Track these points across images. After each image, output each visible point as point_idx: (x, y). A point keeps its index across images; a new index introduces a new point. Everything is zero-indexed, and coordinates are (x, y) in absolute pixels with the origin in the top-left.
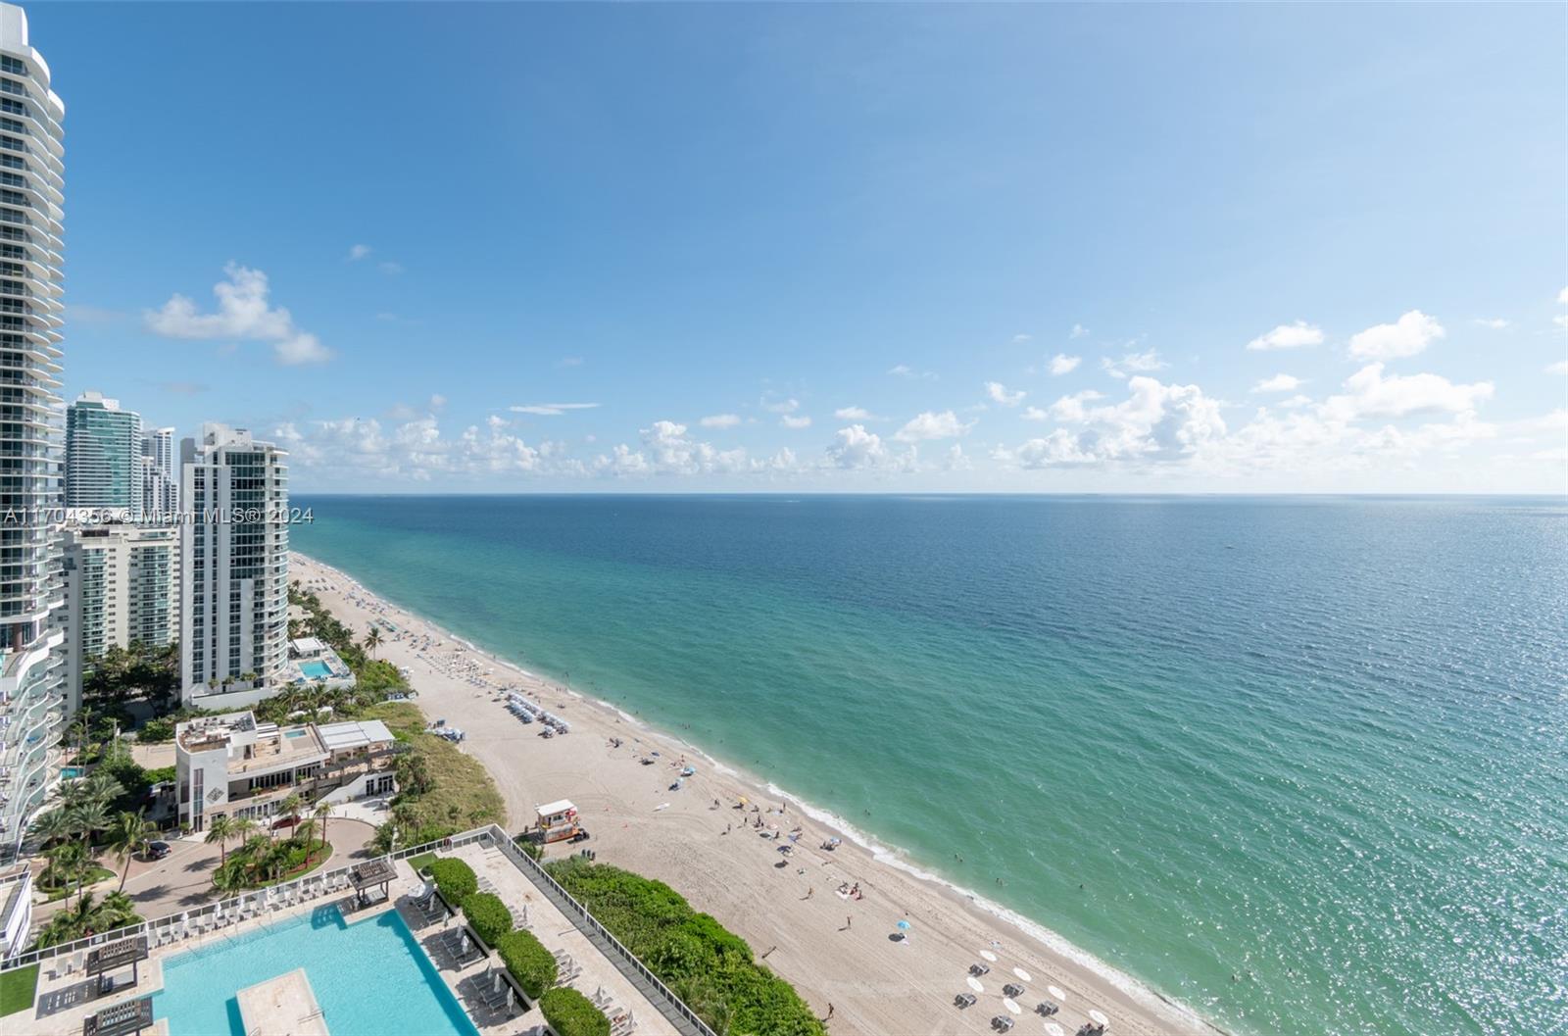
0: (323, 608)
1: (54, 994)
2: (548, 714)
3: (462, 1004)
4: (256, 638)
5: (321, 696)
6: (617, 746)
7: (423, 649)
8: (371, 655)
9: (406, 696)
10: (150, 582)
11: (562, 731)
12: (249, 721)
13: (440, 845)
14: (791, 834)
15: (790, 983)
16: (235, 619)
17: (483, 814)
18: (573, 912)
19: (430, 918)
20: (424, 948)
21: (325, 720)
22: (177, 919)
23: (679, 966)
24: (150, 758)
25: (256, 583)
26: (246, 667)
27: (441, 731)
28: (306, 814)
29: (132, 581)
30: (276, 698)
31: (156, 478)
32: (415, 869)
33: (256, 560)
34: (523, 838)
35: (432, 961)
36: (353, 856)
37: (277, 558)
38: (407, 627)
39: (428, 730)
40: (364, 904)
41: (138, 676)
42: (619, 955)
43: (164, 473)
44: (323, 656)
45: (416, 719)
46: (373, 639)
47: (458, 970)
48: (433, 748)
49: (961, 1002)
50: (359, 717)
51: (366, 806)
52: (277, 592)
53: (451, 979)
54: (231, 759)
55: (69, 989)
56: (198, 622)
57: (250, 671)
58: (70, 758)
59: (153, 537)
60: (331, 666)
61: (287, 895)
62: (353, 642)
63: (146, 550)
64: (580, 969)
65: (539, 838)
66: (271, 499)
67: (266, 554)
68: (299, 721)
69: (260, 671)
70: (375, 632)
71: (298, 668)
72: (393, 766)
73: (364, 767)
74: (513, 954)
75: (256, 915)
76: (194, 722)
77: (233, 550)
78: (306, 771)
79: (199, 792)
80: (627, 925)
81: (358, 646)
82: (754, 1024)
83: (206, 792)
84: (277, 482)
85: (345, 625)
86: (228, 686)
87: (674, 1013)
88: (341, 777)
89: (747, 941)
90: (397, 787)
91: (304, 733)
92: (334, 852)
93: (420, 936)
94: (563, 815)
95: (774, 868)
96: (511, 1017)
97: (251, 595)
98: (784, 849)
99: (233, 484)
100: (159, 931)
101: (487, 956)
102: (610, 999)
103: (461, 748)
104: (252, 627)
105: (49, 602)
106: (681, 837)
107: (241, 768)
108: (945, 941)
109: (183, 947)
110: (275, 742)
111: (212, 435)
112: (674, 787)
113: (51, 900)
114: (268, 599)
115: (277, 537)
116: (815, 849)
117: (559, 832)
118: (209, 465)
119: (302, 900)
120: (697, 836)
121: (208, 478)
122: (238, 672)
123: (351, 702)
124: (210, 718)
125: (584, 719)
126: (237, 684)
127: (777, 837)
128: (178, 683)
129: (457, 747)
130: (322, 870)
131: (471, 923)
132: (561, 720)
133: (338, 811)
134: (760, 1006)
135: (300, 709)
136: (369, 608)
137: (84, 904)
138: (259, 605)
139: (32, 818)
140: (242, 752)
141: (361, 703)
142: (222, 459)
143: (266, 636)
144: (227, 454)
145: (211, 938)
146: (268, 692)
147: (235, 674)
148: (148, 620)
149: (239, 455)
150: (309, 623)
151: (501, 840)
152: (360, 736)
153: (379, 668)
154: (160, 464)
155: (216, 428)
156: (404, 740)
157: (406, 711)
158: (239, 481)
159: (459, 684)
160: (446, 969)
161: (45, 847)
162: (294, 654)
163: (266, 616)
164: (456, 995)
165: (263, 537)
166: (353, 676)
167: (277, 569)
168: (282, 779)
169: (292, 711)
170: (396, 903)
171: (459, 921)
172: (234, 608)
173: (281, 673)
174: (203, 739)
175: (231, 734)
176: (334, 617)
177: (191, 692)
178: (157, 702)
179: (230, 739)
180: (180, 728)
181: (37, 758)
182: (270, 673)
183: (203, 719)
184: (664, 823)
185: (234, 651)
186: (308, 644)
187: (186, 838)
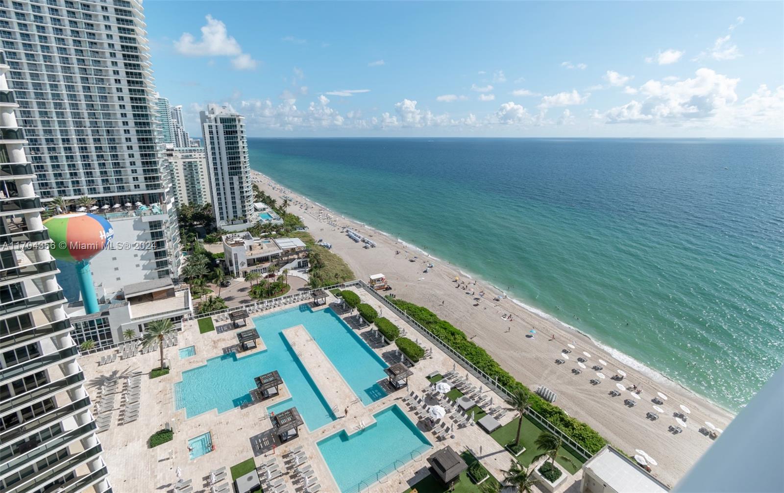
0: (261, 190)
1: (220, 326)
2: (365, 239)
3: (363, 340)
4: (242, 202)
5: (269, 228)
6: (398, 254)
7: (306, 209)
8: (288, 210)
9: (304, 229)
10: (192, 177)
11: (373, 246)
12: (249, 236)
13: (340, 286)
14: (480, 294)
15: (483, 348)
16: (233, 193)
17: (348, 277)
19: (345, 311)
20: (344, 321)
21: (275, 237)
22: (253, 305)
24: (215, 249)
25: (239, 178)
26: (239, 214)
27: (322, 244)
28: (278, 273)
29: (186, 176)
30: (253, 227)
31: (179, 129)
32: (333, 293)
33: (238, 167)
35: (349, 326)
36: (300, 290)
37: (246, 167)
38: (297, 200)
39: (316, 243)
40: (316, 304)
41: (197, 217)
43: (181, 127)
44: (267, 211)
45: (311, 239)
46: (286, 204)
47: (359, 329)
48: (321, 250)
50: (288, 237)
51: (299, 272)
52: (247, 182)
53: (358, 332)
54: (246, 251)
55: (224, 325)
56: (219, 194)
57: (241, 216)
58: (183, 248)
59: (187, 157)
60: (271, 215)
62: (278, 205)
63: (189, 162)
65: (373, 288)
66: (241, 140)
67: (241, 165)
68: (265, 237)
69: (245, 216)
70: (286, 201)
72: (307, 256)
73: (296, 256)
74: (380, 324)
75: (279, 306)
76: (228, 235)
77: (228, 163)
78: (275, 256)
79: (237, 263)
81: (280, 207)
83: (239, 263)
84: (242, 132)
85: (273, 198)
86: (234, 222)
88: (288, 260)
89: (464, 332)
90: (309, 265)
91: (269, 242)
92: (291, 288)
93: (342, 317)
94: (380, 280)
95: (473, 306)
96: (383, 346)
97: (238, 183)
99: (224, 132)
100: (247, 309)
101: (370, 326)
102: (421, 344)
103: (331, 251)
104: (240, 197)
105: (168, 184)
106: (431, 292)
107: (250, 254)
109: (257, 315)
110: (260, 245)
112: (425, 272)
113: (195, 299)
114: (245, 185)
115: (245, 157)
117: (380, 286)
118: (213, 124)
119: (294, 302)
120: (438, 291)
121: (213, 130)
122: (237, 216)
123: (282, 230)
124: (234, 234)
125: (382, 241)
126: (237, 221)
127: (473, 294)
128: (214, 220)
129: (330, 251)
131: (361, 314)
132: (371, 242)
133: (289, 273)
135: (264, 232)
136: (279, 191)
138: (241, 188)
140: (249, 248)
141: (287, 231)
142: (219, 121)
143: (246, 201)
144: (221, 119)
145: (265, 313)
146: (248, 225)
147: (236, 216)
148: (194, 194)
149: (226, 119)
150: (256, 196)
151: (363, 286)
152: (292, 244)
153: (291, 217)
154: (178, 123)
156: (309, 246)
157: (307, 235)
158: (227, 131)
159: (324, 225)
160: (355, 328)
162: (256, 210)
163: (245, 193)
164: (361, 337)
165: (239, 157)
166: (282, 220)
167: (246, 172)
168: (264, 259)
169: (262, 233)
170: (329, 305)
171: (355, 312)
172: (232, 188)
173: (254, 218)
174: (234, 242)
175: (244, 241)
176: (266, 194)
177: (220, 224)
178: (207, 228)
179: (244, 243)
180: (224, 237)
181: (176, 247)
182: (248, 217)
183: (231, 235)
184: (423, 286)
185: (234, 208)
186: (260, 205)
187: (235, 280)
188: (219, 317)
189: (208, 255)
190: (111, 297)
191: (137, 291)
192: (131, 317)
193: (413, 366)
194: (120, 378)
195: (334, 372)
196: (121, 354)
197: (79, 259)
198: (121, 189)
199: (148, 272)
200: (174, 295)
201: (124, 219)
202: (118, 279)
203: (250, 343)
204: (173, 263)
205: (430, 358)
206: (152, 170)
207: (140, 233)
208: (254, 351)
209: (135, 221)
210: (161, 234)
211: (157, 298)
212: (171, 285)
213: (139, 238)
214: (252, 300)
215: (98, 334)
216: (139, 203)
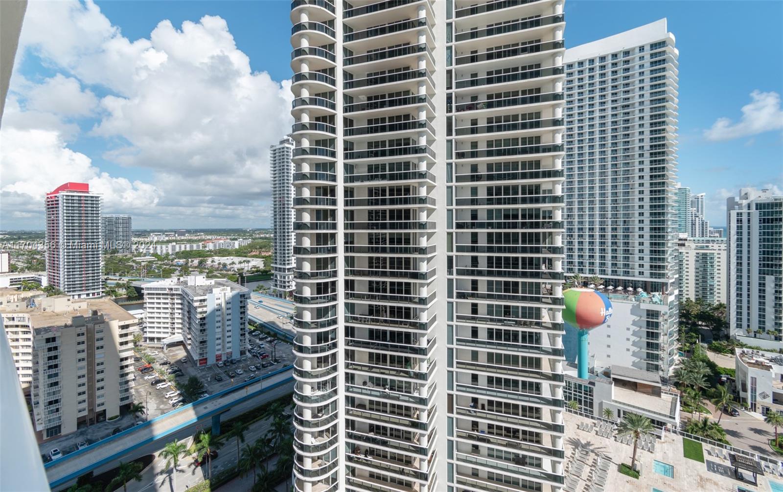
1: (713, 463)
4: (776, 311)
10: (705, 270)
16: (762, 297)
22: (774, 462)
24: (724, 362)
25: (776, 278)
26: (770, 325)
29: (696, 269)
31: (697, 219)
41: (703, 316)
43: (700, 216)
54: (775, 379)
55: (720, 465)
56: (739, 295)
57: (773, 329)
58: (680, 347)
59: (702, 248)
63: (703, 254)
69: (779, 331)
76: (745, 350)
77: (760, 258)
79: (754, 390)
83: (758, 392)
86: (758, 335)
97: (773, 285)
99: (760, 221)
100: (763, 462)
104: (773, 304)
109: (778, 480)
111: (746, 194)
113: (684, 411)
118: (745, 210)
121: (745, 218)
122: (764, 329)
124: (755, 351)
126: (764, 335)
128: (727, 325)
137: (703, 421)
139: (671, 369)
142: (754, 207)
144: (757, 205)
147: (762, 329)
148: (704, 289)
149: (764, 204)
154: (698, 211)
155: (749, 190)
158: (764, 219)
172: (762, 291)
174: (753, 361)
175: (771, 364)
177: (735, 332)
178: (714, 332)
179: (771, 367)
180: (738, 351)
181: (671, 344)
183: (750, 351)
185: (762, 316)
187: (746, 412)
188: (713, 449)
189: (712, 365)
190: (599, 370)
191: (623, 374)
192: (613, 398)
194: (592, 451)
196: (597, 429)
197: (581, 328)
198: (627, 273)
199: (637, 360)
200: (659, 396)
201: (624, 301)
202: (609, 356)
204: (665, 360)
206: (659, 259)
207: (637, 318)
209: (633, 306)
210: (657, 325)
211: (641, 390)
212: (658, 382)
213: (634, 323)
214: (773, 454)
215: (583, 399)
216: (640, 290)
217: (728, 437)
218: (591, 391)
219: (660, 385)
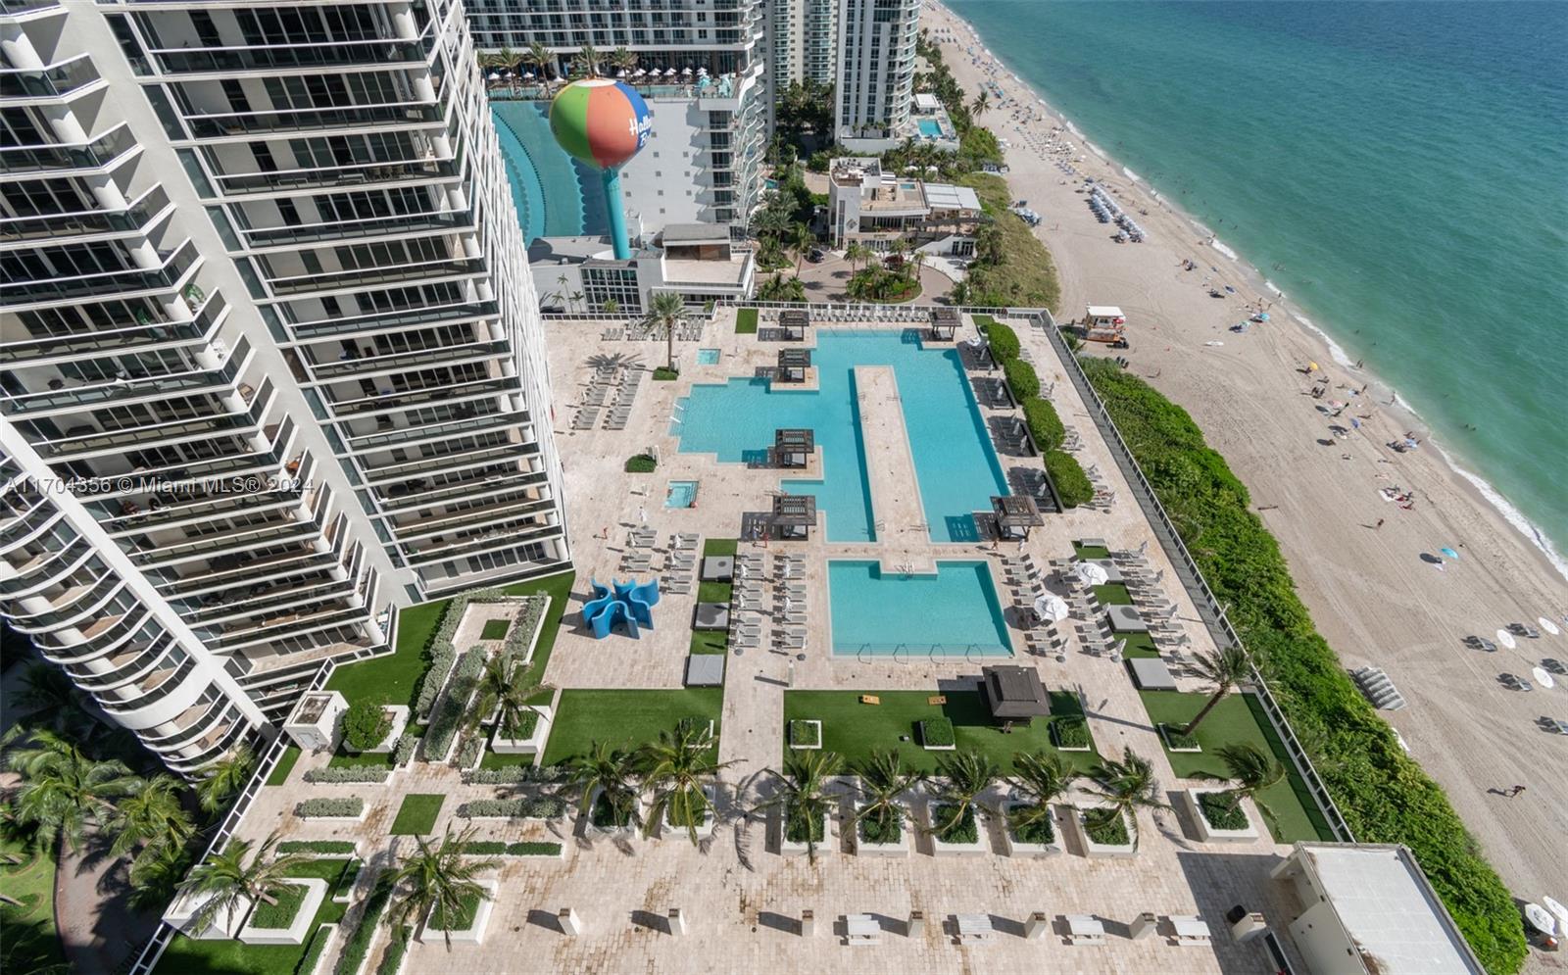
0: (944, 63)
1: (766, 330)
2: (1127, 217)
3: (989, 431)
4: (888, 88)
5: (929, 155)
6: (1190, 269)
7: (1023, 122)
8: (979, 121)
9: (998, 169)
10: (817, 19)
11: (1136, 239)
12: (877, 167)
13: (998, 311)
14: (1356, 419)
15: (1276, 539)
16: (874, 65)
17: (1039, 298)
18: (1092, 404)
19: (980, 365)
20: (971, 383)
21: (929, 179)
22: (825, 307)
23: (1171, 480)
24: (816, 184)
25: (893, 28)
26: (878, 117)
27: (1022, 212)
28: (908, 257)
29: (806, 17)
30: (897, 150)
32: (976, 325)
34: (1068, 329)
35: (976, 396)
36: (935, 300)
38: (1014, 95)
39: (1010, 208)
40: (934, 336)
41: (808, 111)
42: (1119, 451)
44: (939, 114)
45: (1003, 195)
46: (981, 103)
47: (991, 408)
48: (1012, 226)
49: (1472, 642)
50: (957, 182)
51: (950, 263)
52: (908, 40)
53: (986, 412)
54: (862, 198)
55: (772, 330)
56: (848, 65)
57: (882, 120)
58: (771, 172)
60: (942, 126)
61: (889, 313)
62: (963, 104)
64: (1083, 446)
65: (1083, 333)
68: (911, 175)
69: (888, 121)
70: (984, 96)
71: (916, 123)
72: (976, 234)
73: (953, 229)
74: (1033, 412)
75: (868, 320)
76: (841, 159)
78: (912, 221)
79: (842, 219)
80: (1137, 431)
81: (967, 108)
82: (1223, 551)
83: (846, 220)
85: (960, 84)
86: (865, 132)
87: (1151, 509)
88: (935, 233)
89: (1249, 490)
90: (975, 254)
91: (913, 187)
92: (923, 292)
93: (970, 374)
94: (1111, 320)
95: (1315, 442)
96: (1020, 455)
97: (888, 40)
98: (1338, 429)
100: (816, 311)
101: (1014, 408)
102: (1101, 477)
103: (1035, 232)
104: (885, 76)
105: (755, 32)
106: (1222, 378)
107: (869, 207)
108: (1496, 588)
109: (827, 326)
110: (893, 191)
112: (1236, 328)
113: (763, 272)
114: (901, 47)
116: (1378, 443)
117: (1101, 334)
119: (897, 321)
120: (1240, 383)
122: (873, 120)
123: (953, 166)
124: (852, 159)
125: (1163, 231)
126: (871, 131)
127: (1336, 415)
128: (833, 123)
129: (1032, 230)
130: (913, 304)
131: (1008, 379)
132: (1137, 227)
133: (930, 261)
134: (1236, 541)
135: (914, 165)
136: (983, 67)
137: (778, 280)
138: (893, 53)
139: (752, 212)
140: (870, 194)
141: (961, 170)
143: (896, 87)
145: (842, 326)
146: (893, 143)
147: (870, 120)
148: (816, 59)
150: (931, 78)
151: (1047, 324)
152: (954, 200)
153: (981, 136)
156: (988, 212)
157: (997, 185)
159: (1048, 167)
160: (984, 404)
161: (760, 235)
162: (915, 109)
163: (898, 64)
164: (986, 424)
166: (958, 140)
167: (910, 13)
168: (892, 223)
169: (907, 166)
170: (958, 345)
171: (999, 375)
172: (874, 53)
173: (906, 126)
174: (846, 176)
175: (864, 176)
176: (951, 73)
177: (841, 133)
178: (820, 138)
179: (863, 181)
180: (834, 163)
181: (753, 168)
182: (895, 126)
183: (848, 160)
184: (1210, 360)
185: (872, 99)
186: (927, 100)
187: (833, 253)
188: (769, 312)
189: (802, 194)
190: (648, 239)
191: (680, 237)
192: (665, 279)
193: (1059, 511)
194: (621, 365)
195: (907, 466)
197: (605, 167)
198: (680, 36)
199: (702, 207)
200: (727, 257)
201: (675, 100)
202: (662, 211)
203: (796, 372)
204: (742, 199)
205: (1105, 511)
207: (696, 131)
208: (799, 387)
209: (689, 106)
210: (726, 139)
211: (705, 255)
212: (726, 238)
213: (694, 141)
215: (624, 293)
216: (702, 71)
217: (806, 292)
218: (634, 278)
219: (728, 242)
